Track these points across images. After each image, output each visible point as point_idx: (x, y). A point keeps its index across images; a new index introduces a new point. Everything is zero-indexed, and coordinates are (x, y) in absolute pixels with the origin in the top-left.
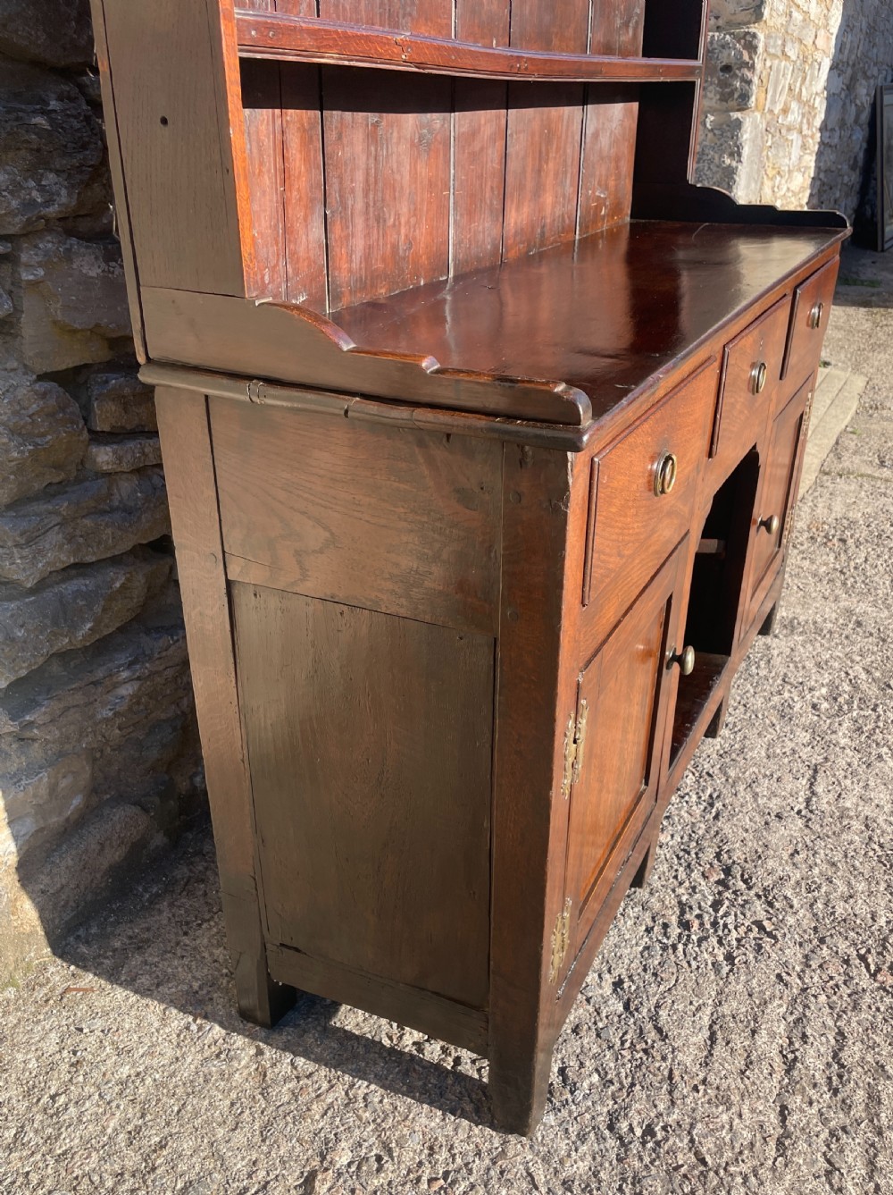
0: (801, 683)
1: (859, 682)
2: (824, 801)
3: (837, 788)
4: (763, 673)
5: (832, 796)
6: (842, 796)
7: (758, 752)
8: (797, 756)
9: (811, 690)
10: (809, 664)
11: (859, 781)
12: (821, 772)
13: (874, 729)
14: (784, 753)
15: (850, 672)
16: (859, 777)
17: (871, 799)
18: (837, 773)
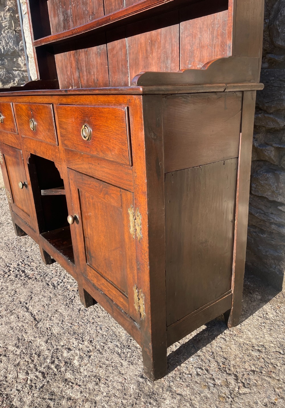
0: (90, 356)
1: (68, 386)
2: (22, 312)
3: (22, 320)
4: (110, 345)
5: (21, 315)
6: (17, 318)
7: (62, 309)
8: (48, 319)
9: (81, 358)
10: (102, 372)
11: (17, 329)
12: (33, 321)
13: (33, 361)
14: (53, 317)
15: (78, 388)
16: (18, 330)
17: (6, 325)
18: (27, 325)
